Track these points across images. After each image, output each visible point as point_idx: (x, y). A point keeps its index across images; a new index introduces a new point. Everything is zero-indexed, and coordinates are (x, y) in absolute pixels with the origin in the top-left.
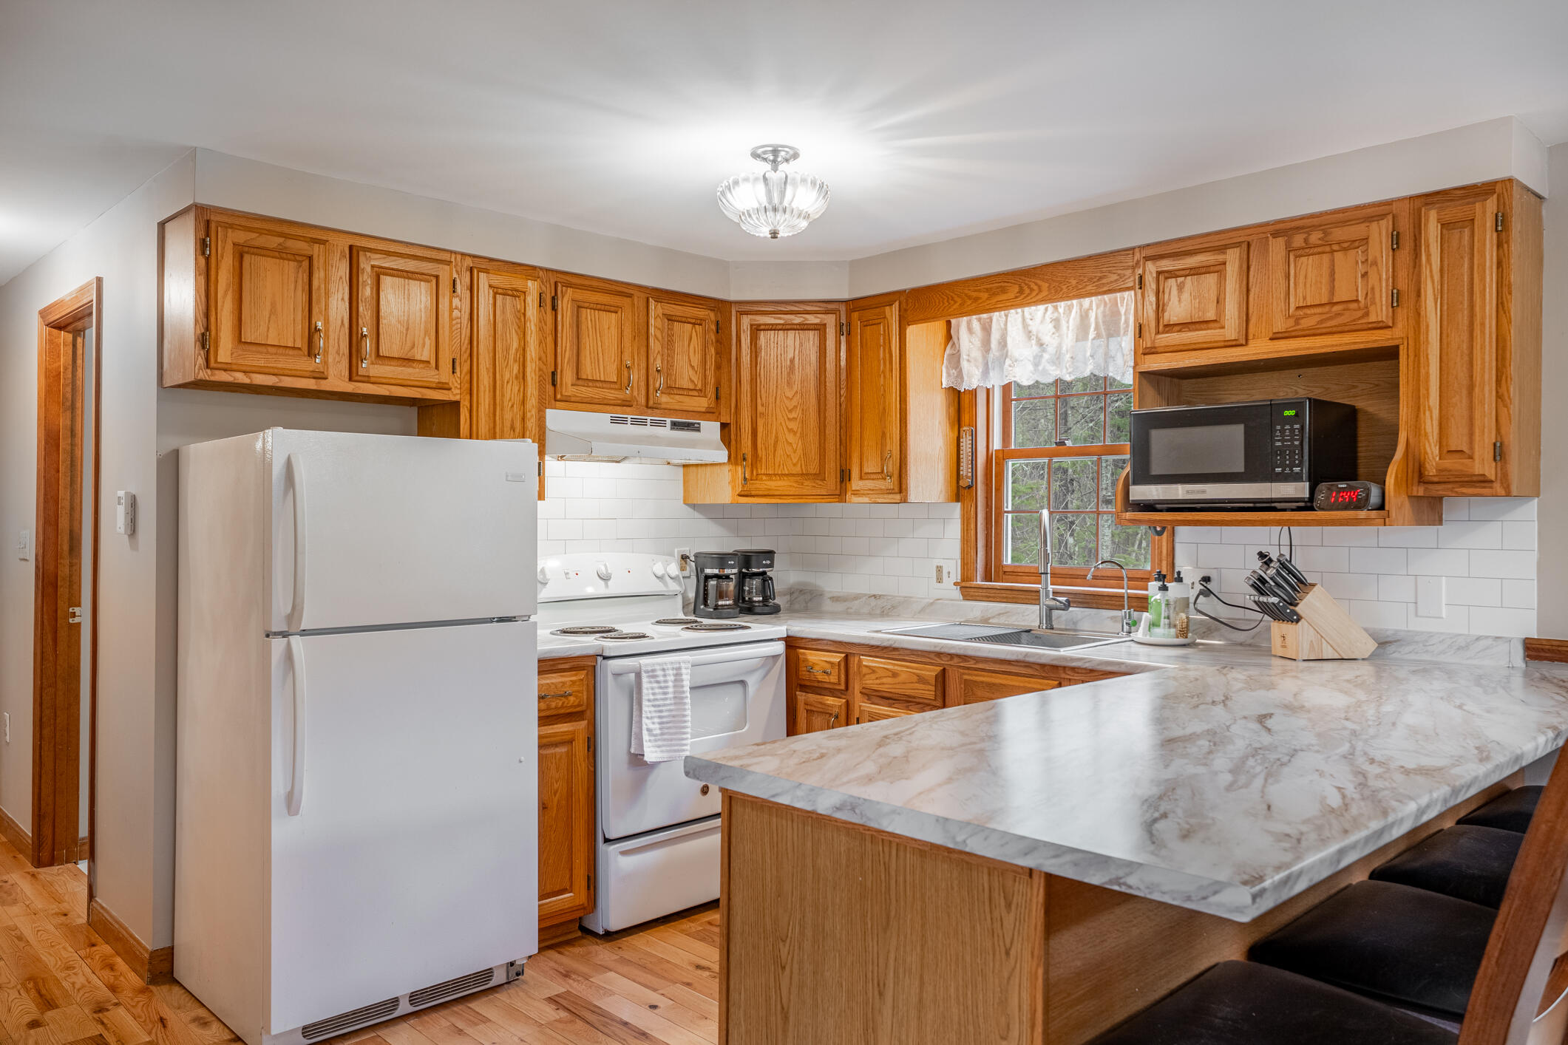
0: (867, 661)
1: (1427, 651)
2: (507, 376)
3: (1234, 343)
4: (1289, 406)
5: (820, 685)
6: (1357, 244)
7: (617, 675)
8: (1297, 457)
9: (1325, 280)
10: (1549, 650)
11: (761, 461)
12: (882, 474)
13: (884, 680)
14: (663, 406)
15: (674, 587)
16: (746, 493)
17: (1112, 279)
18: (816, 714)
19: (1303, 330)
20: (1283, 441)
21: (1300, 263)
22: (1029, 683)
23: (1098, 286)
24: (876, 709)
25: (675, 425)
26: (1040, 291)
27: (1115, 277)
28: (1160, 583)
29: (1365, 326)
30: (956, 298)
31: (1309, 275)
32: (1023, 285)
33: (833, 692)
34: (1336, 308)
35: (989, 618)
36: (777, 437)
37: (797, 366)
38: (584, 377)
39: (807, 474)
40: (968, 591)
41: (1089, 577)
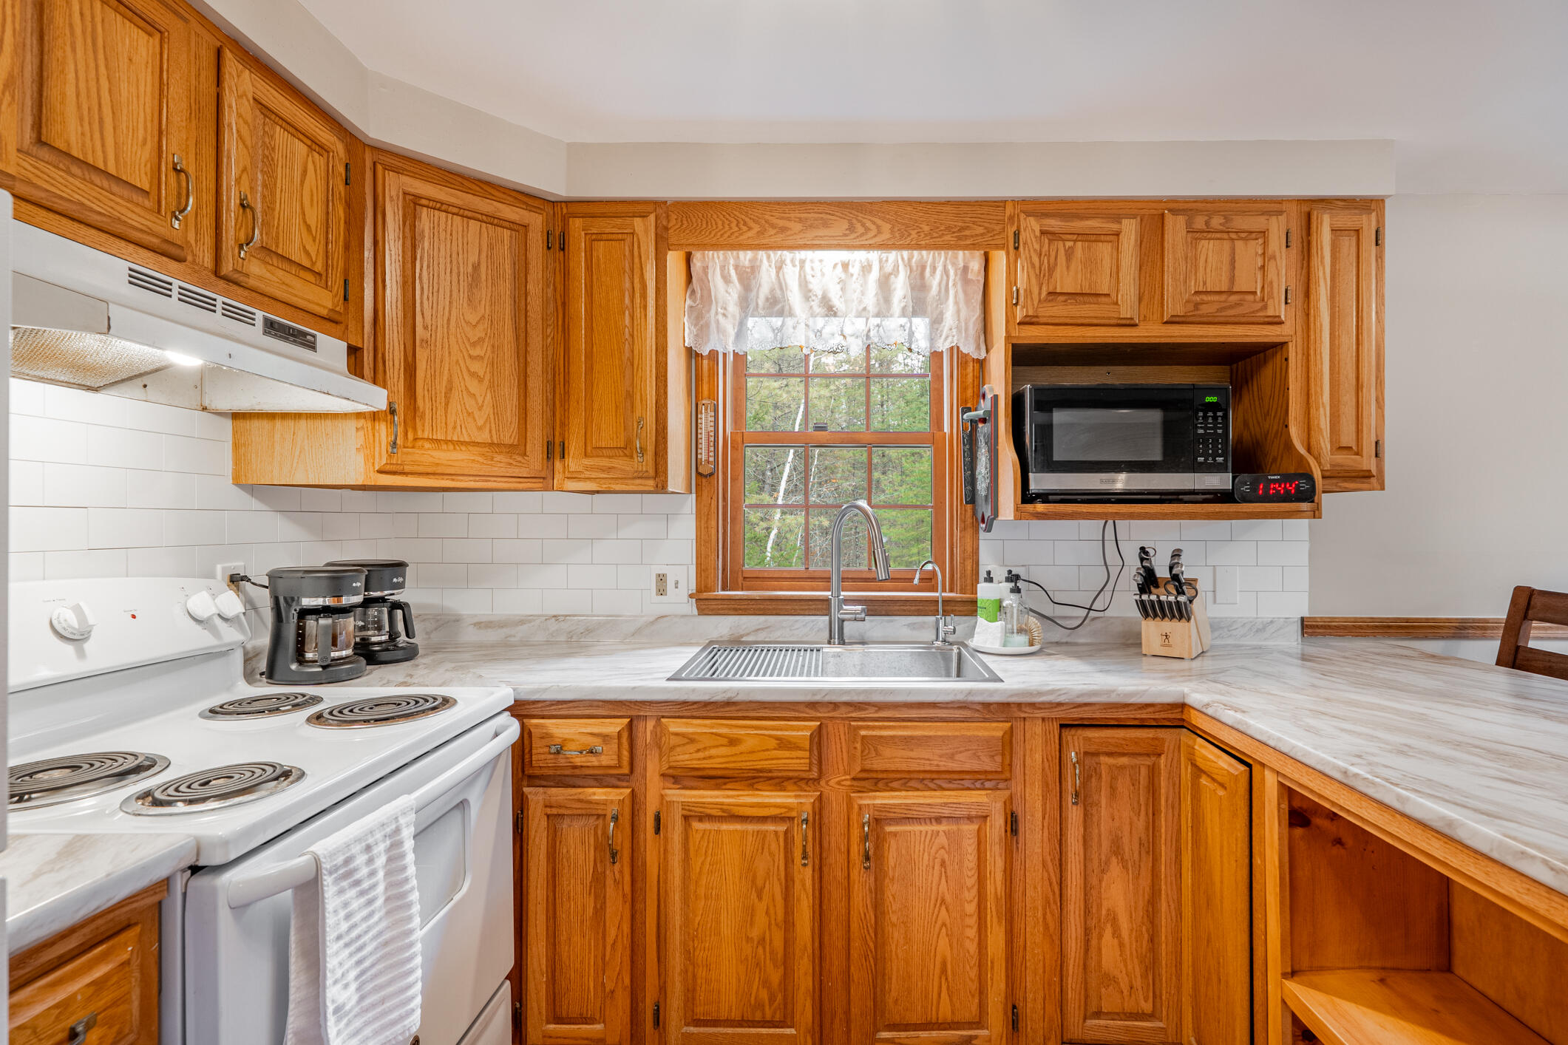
0: (675, 726)
1: (1230, 636)
3: (1128, 322)
4: (1211, 391)
5: (577, 772)
6: (1254, 235)
7: (239, 909)
8: (1220, 446)
9: (1226, 267)
10: (1322, 626)
11: (422, 417)
12: (627, 449)
13: (713, 752)
14: (252, 282)
15: (232, 635)
16: (393, 468)
17: (977, 232)
18: (567, 821)
19: (1201, 316)
20: (1205, 428)
21: (1200, 247)
22: (968, 729)
23: (959, 238)
24: (694, 796)
25: (271, 328)
26: (879, 232)
27: (980, 230)
28: (1012, 585)
29: (1262, 320)
30: (751, 224)
31: (1210, 260)
32: (854, 221)
33: (601, 780)
34: (1234, 298)
35: (742, 636)
36: (450, 381)
37: (484, 277)
39: (498, 445)
40: (706, 603)
41: (916, 581)
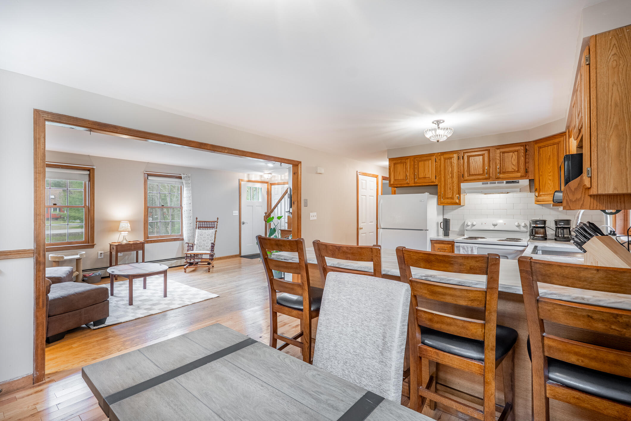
2: (448, 177)
11: (541, 190)
14: (502, 178)
15: (523, 229)
16: (537, 201)
25: (507, 182)
36: (546, 182)
37: (551, 157)
38: (471, 174)
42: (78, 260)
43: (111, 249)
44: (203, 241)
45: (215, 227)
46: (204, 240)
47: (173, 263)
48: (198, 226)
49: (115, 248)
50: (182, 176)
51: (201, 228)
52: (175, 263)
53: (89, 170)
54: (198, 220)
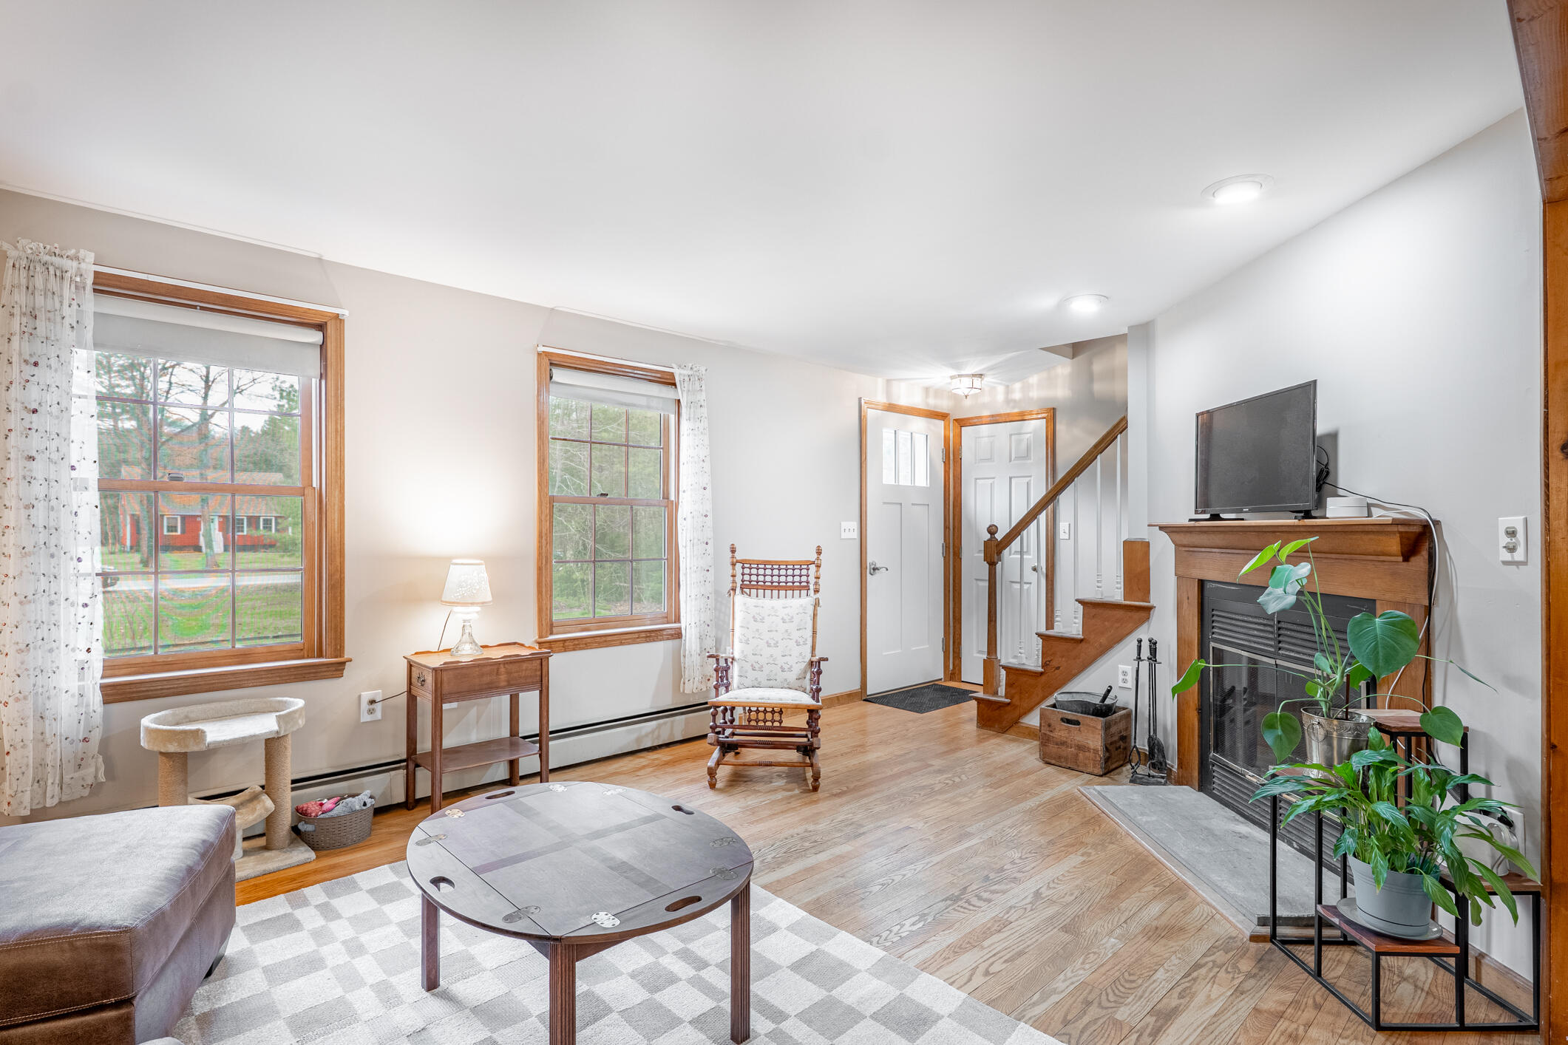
42: (272, 745)
43: (414, 680)
44: (769, 645)
45: (812, 587)
46: (772, 643)
47: (643, 733)
48: (739, 583)
49: (429, 679)
50: (677, 372)
51: (754, 591)
52: (653, 732)
53: (321, 327)
54: (738, 556)
